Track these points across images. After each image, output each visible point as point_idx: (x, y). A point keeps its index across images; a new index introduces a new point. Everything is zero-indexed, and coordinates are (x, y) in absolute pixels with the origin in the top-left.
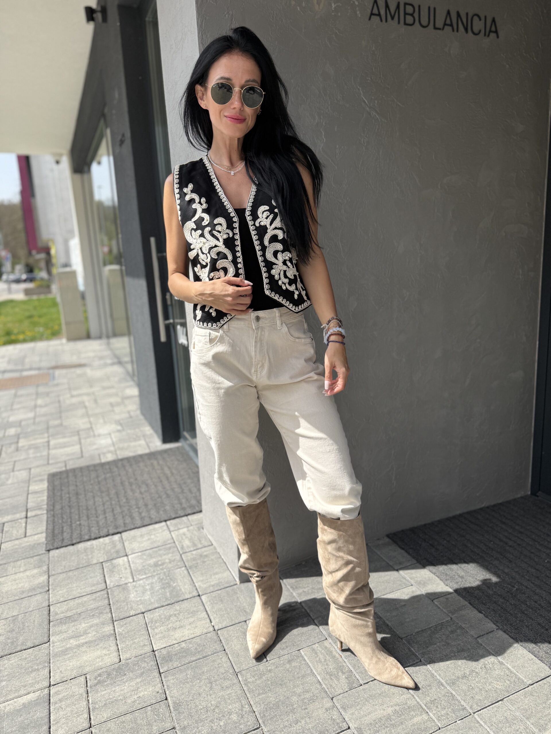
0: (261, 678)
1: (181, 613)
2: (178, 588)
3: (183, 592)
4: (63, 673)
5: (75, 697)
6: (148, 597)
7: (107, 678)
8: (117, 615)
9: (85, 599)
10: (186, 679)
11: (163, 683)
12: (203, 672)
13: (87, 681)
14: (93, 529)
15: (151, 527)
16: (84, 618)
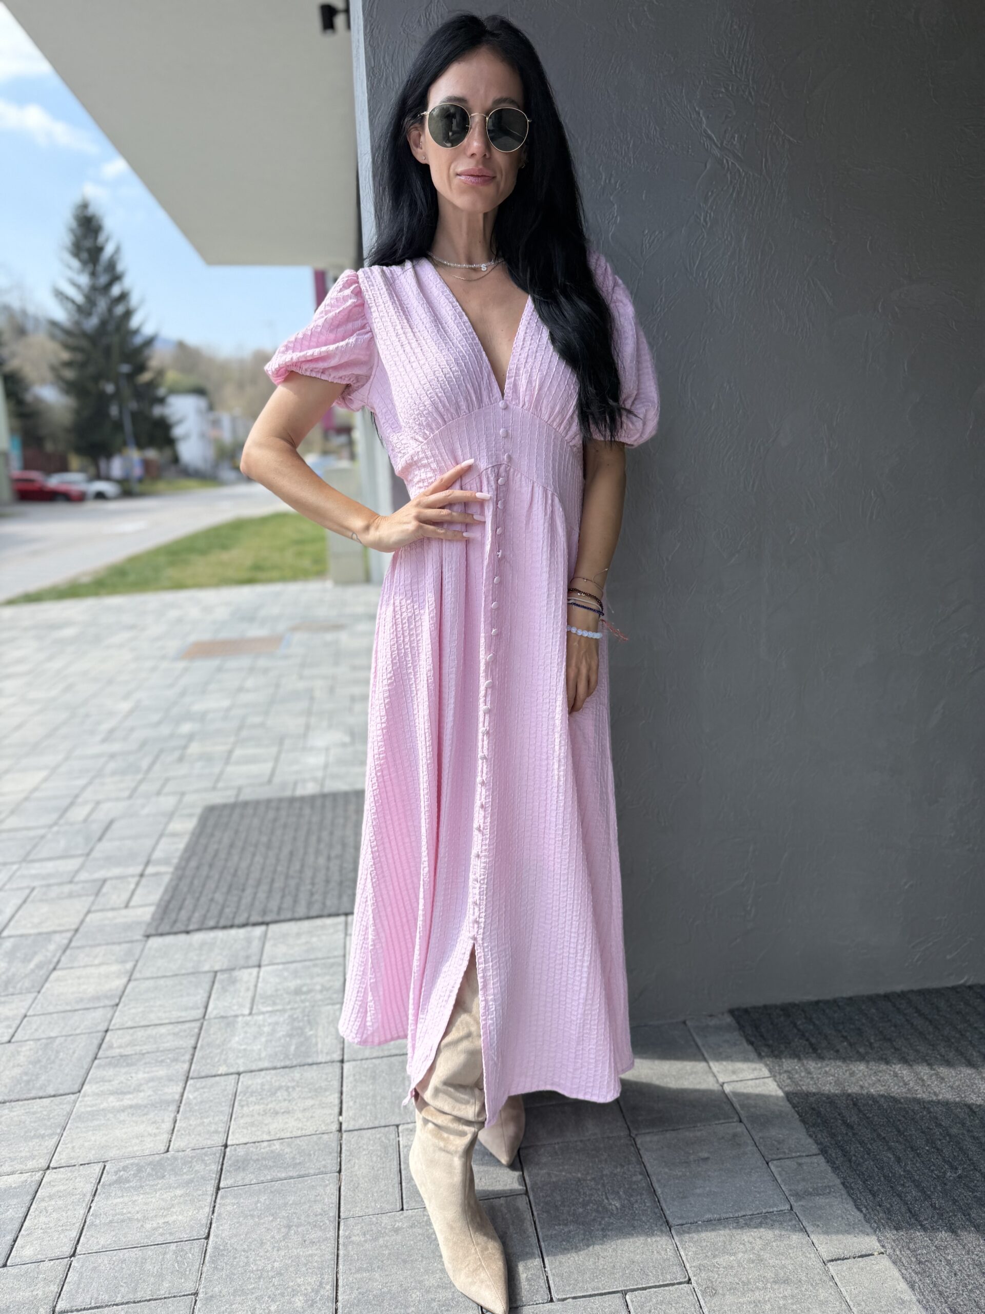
0: (376, 1239)
1: (298, 1086)
2: (314, 1041)
3: (317, 1052)
4: (74, 1151)
5: (73, 1197)
6: (259, 1047)
7: (135, 1175)
8: (198, 1068)
9: (163, 1030)
10: (253, 1210)
11: (214, 1207)
12: (286, 1204)
13: (102, 1173)
14: (227, 910)
15: (319, 922)
16: (146, 1063)
